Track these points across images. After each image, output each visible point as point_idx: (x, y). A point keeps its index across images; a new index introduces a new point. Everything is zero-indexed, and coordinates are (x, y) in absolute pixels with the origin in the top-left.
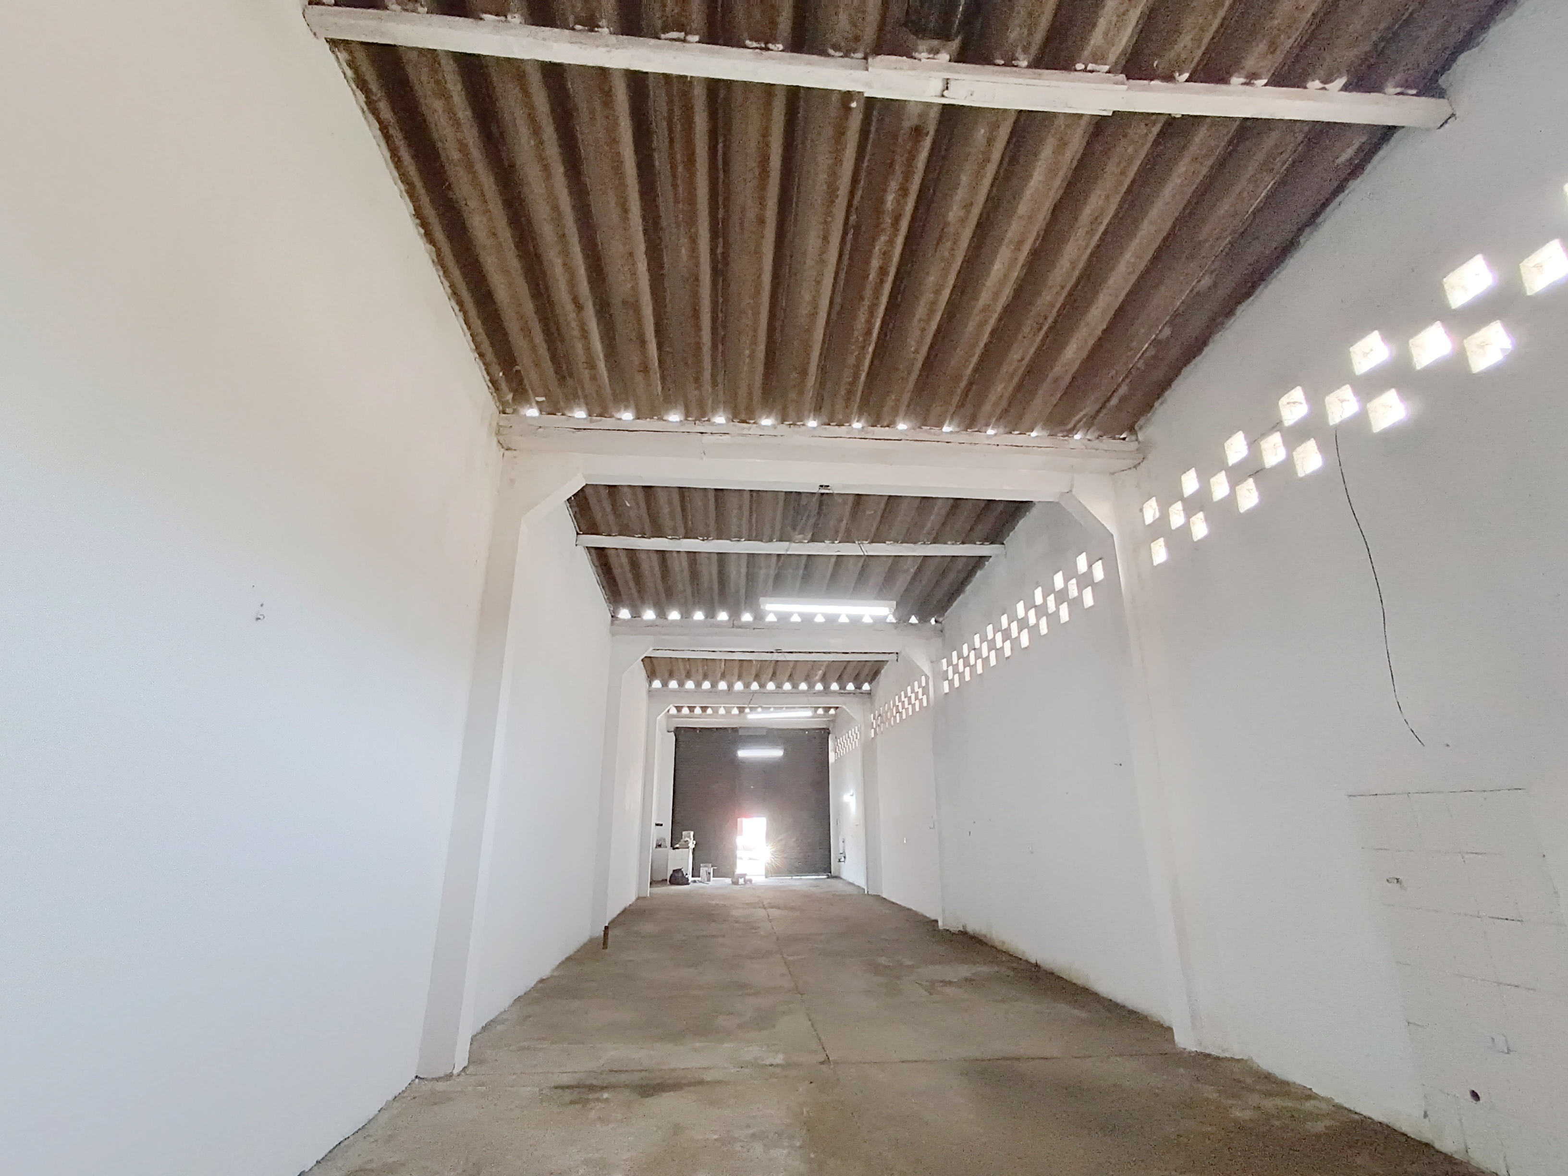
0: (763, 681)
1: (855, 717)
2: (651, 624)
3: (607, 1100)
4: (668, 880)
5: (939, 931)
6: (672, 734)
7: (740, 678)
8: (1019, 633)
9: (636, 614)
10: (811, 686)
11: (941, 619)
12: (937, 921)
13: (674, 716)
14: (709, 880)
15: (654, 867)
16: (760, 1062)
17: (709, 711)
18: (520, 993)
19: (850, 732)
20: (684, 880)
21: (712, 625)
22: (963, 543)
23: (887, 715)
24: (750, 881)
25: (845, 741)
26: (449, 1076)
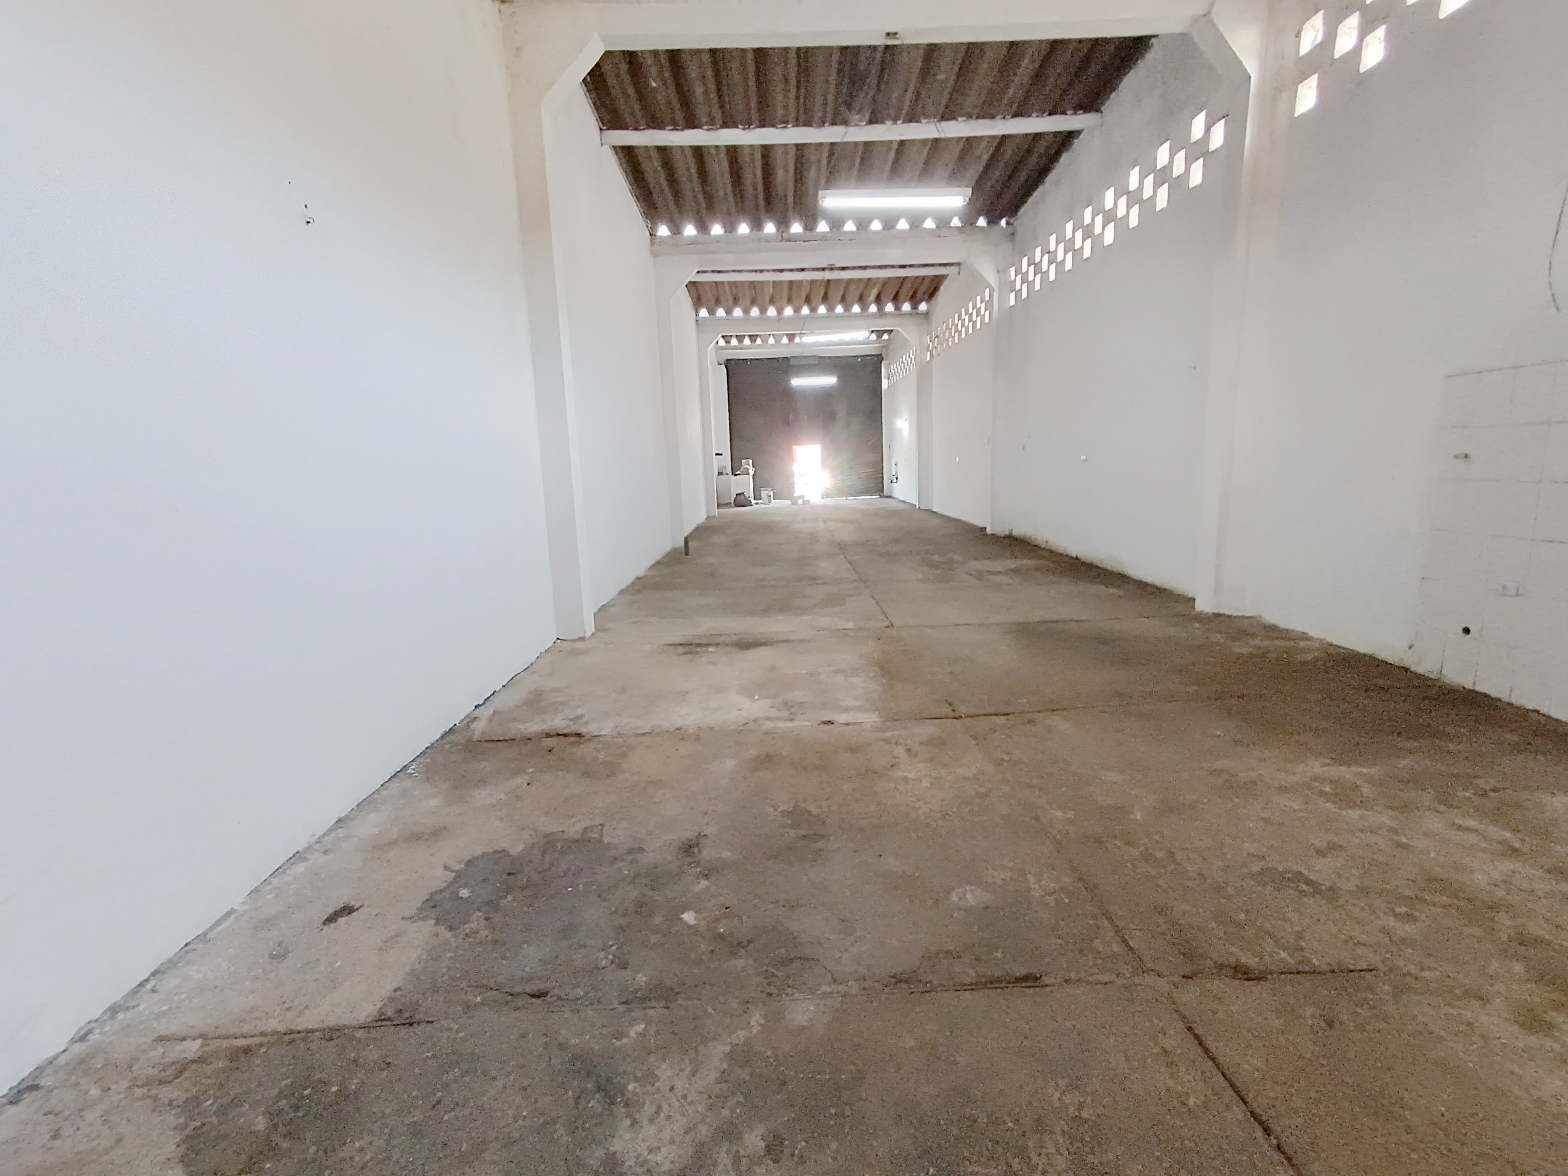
0: (813, 304)
1: (910, 340)
2: (692, 242)
3: (712, 652)
4: (733, 502)
5: (987, 535)
6: (723, 366)
7: (790, 301)
8: (1104, 228)
9: (676, 230)
10: (864, 308)
11: (1012, 220)
12: (985, 528)
13: (722, 348)
14: (770, 502)
15: (719, 492)
16: (834, 627)
17: (759, 341)
18: (624, 586)
19: (904, 357)
20: (747, 503)
21: (759, 240)
22: (1050, 114)
23: (944, 335)
24: (808, 501)
25: (899, 367)
26: (582, 639)
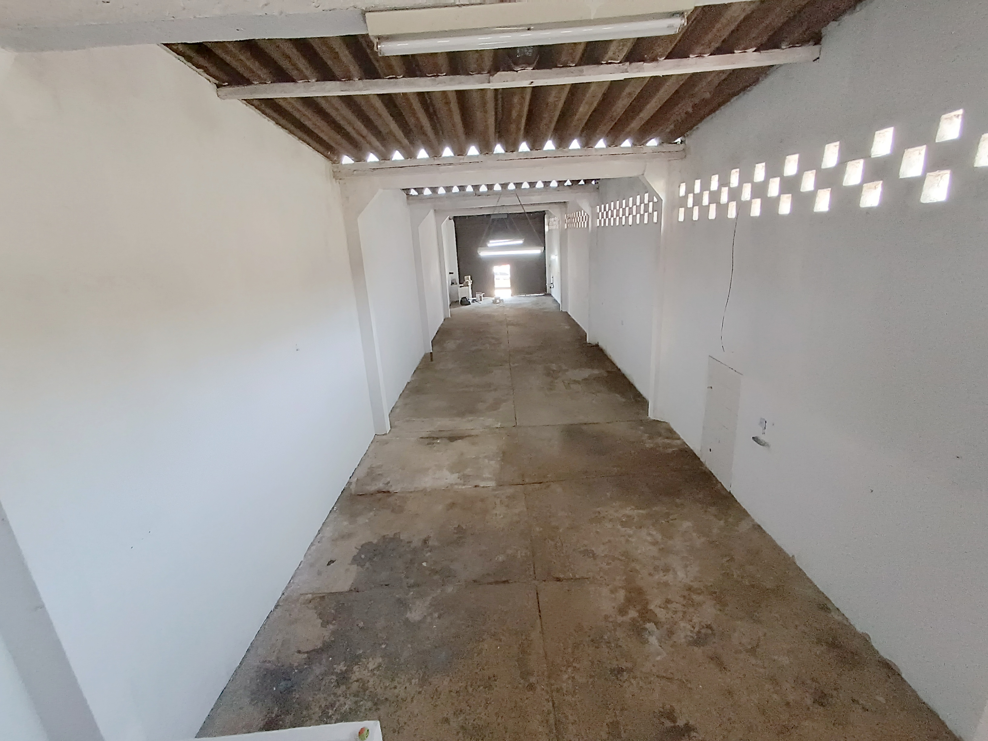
1: (556, 216)
3: (439, 443)
4: (460, 303)
5: (586, 343)
6: (452, 220)
8: (629, 215)
12: (586, 335)
14: (481, 300)
15: (451, 297)
16: (492, 426)
19: (555, 219)
20: (468, 303)
21: (464, 195)
24: (502, 300)
25: (553, 222)
26: (386, 434)
